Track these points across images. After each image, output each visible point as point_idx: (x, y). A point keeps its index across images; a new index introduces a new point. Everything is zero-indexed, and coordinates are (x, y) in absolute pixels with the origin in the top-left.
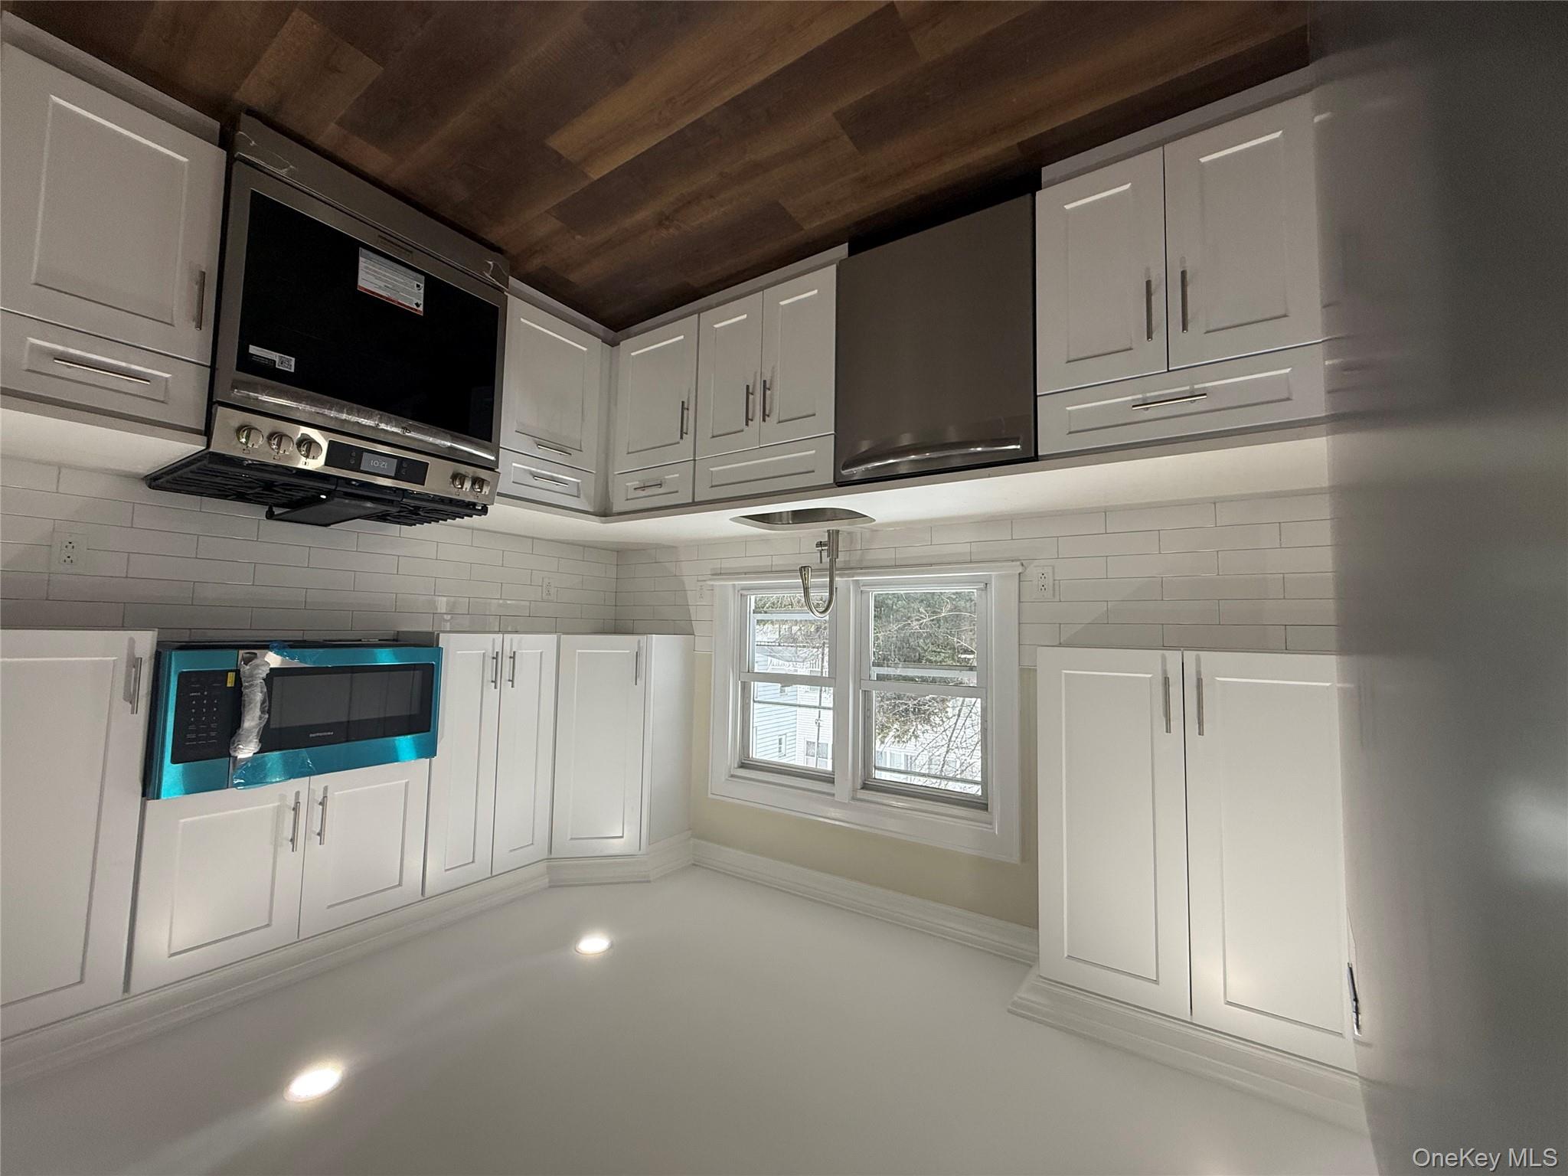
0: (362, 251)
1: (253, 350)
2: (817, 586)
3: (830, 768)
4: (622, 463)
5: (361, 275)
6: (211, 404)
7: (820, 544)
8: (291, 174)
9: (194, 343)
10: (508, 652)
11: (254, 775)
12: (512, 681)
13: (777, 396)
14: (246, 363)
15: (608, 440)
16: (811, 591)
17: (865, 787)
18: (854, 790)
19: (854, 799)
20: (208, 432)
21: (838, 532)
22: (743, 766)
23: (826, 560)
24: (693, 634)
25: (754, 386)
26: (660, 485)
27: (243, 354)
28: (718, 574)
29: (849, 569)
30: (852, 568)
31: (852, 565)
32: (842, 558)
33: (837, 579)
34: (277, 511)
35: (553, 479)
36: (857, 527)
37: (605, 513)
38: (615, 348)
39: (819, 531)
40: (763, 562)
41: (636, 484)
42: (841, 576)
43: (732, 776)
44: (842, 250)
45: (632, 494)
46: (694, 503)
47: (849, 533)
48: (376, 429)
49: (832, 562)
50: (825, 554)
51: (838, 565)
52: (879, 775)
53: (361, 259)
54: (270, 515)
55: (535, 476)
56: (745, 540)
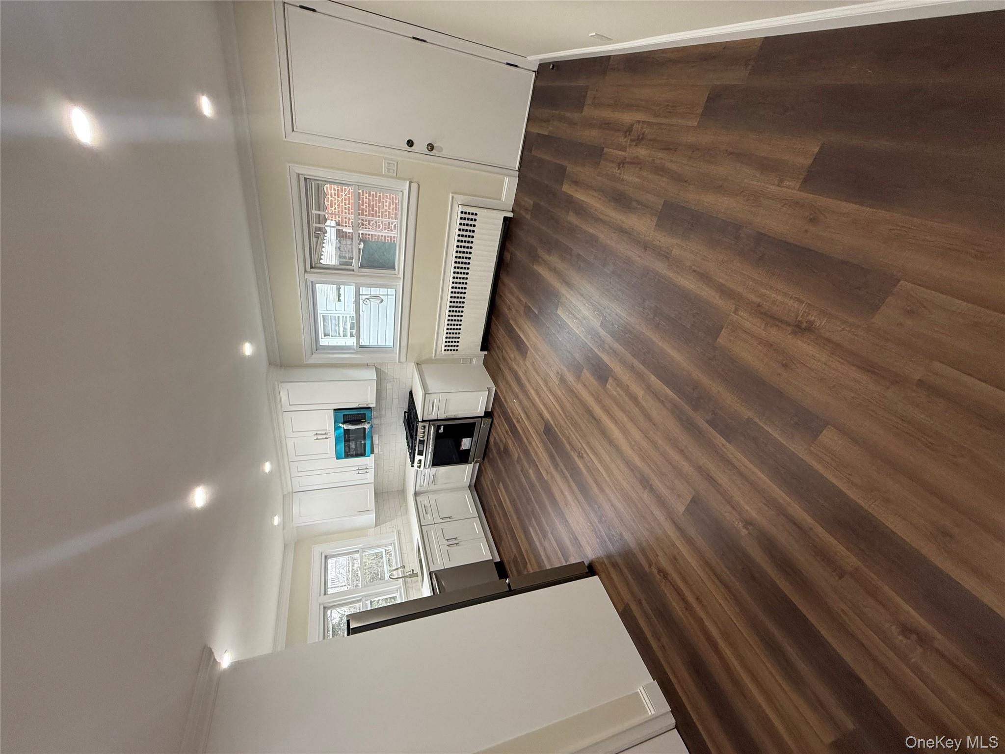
0: (471, 438)
1: (442, 427)
2: (398, 572)
3: (328, 593)
4: (432, 497)
5: (466, 439)
6: (430, 421)
7: (413, 571)
8: (483, 427)
9: (442, 416)
10: (367, 471)
11: (337, 428)
12: (358, 474)
13: (455, 548)
14: (439, 427)
15: (439, 491)
16: (396, 571)
17: (325, 608)
18: (323, 604)
19: (320, 605)
20: (423, 421)
21: (418, 576)
22: (326, 557)
23: (408, 574)
24: (375, 527)
25: (458, 540)
26: (426, 513)
27: (441, 426)
28: (399, 533)
29: (405, 583)
30: (405, 585)
31: (407, 585)
32: (409, 580)
33: (401, 579)
34: (406, 414)
35: (424, 479)
36: (420, 583)
37: (416, 494)
38: (468, 489)
39: (417, 570)
40: (405, 551)
41: (426, 504)
42: (403, 581)
43: (321, 554)
44: (498, 560)
45: (423, 503)
46: (421, 526)
47: (418, 581)
48: (429, 448)
49: (407, 577)
50: (410, 573)
51: (406, 579)
52: (329, 612)
53: (469, 439)
54: (405, 412)
55: (424, 476)
56: (412, 541)
